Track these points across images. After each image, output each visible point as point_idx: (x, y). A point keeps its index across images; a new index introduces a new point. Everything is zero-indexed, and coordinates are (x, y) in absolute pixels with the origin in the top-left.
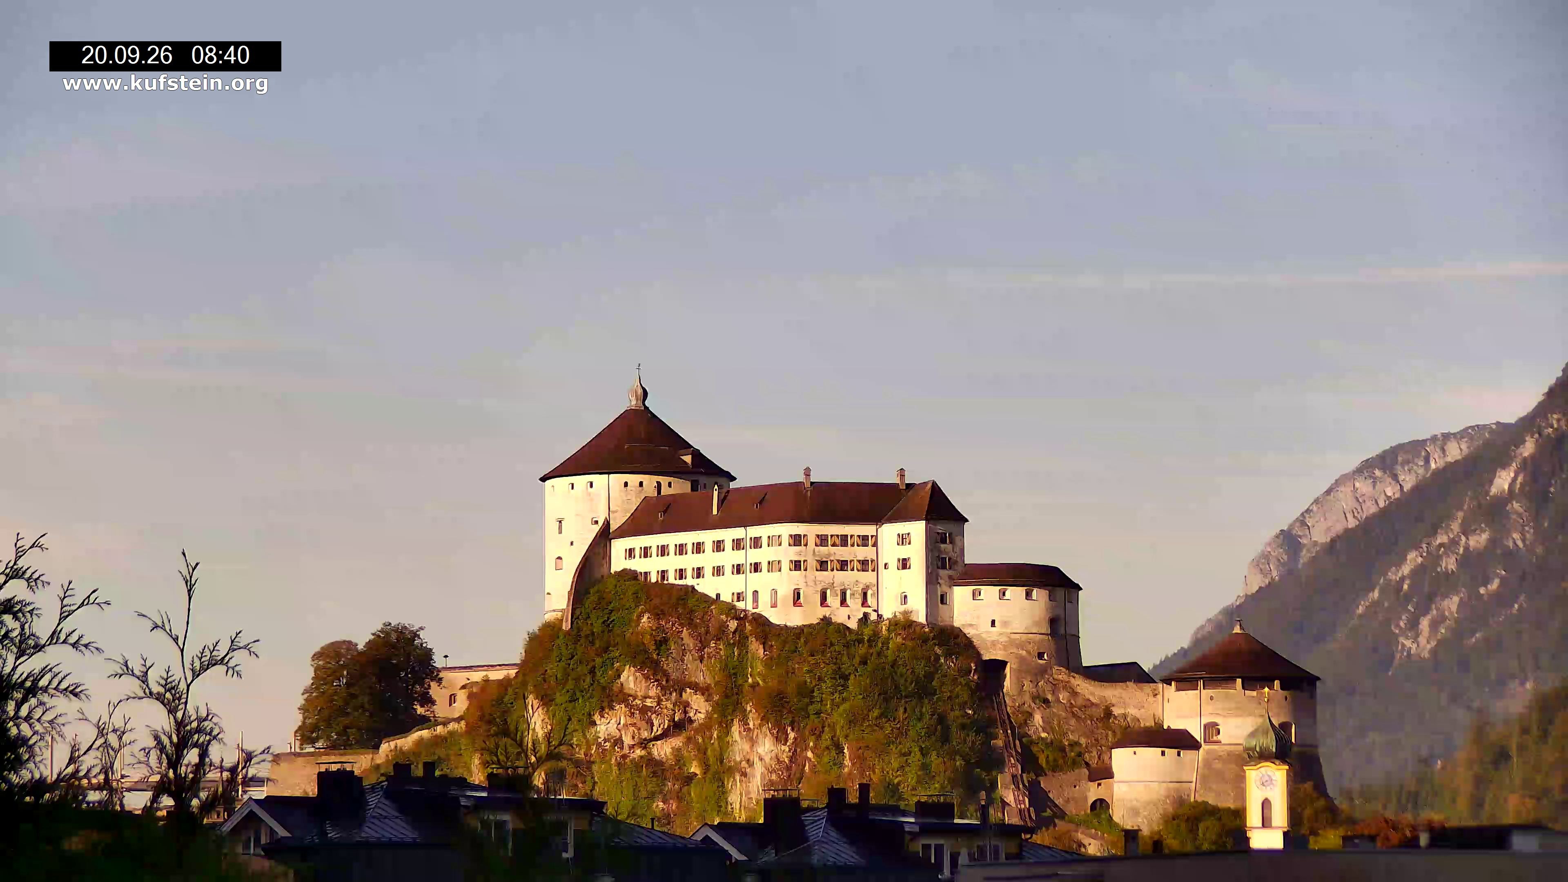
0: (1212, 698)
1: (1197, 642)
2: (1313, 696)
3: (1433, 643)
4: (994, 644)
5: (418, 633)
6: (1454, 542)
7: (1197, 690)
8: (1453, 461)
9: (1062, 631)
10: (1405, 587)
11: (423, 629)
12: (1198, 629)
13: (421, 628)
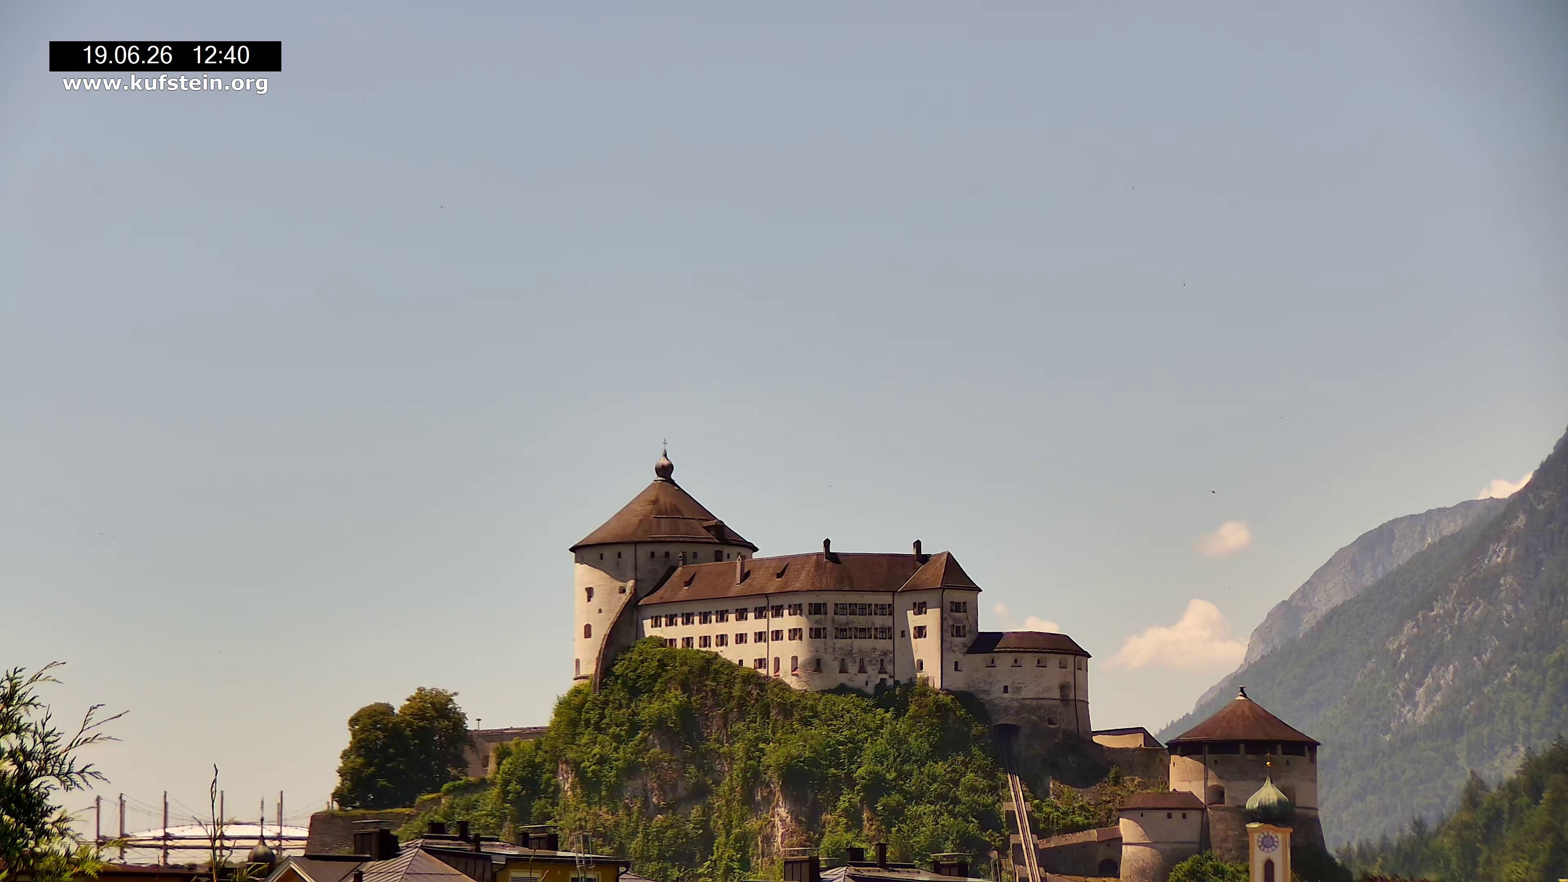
0: (1216, 762)
1: (1201, 708)
2: (1313, 760)
3: (1430, 709)
4: (1006, 709)
5: (452, 698)
6: (1450, 614)
7: (1202, 754)
8: (1449, 535)
9: (1072, 696)
10: (1403, 656)
11: (456, 695)
12: (1203, 696)
13: (455, 694)
